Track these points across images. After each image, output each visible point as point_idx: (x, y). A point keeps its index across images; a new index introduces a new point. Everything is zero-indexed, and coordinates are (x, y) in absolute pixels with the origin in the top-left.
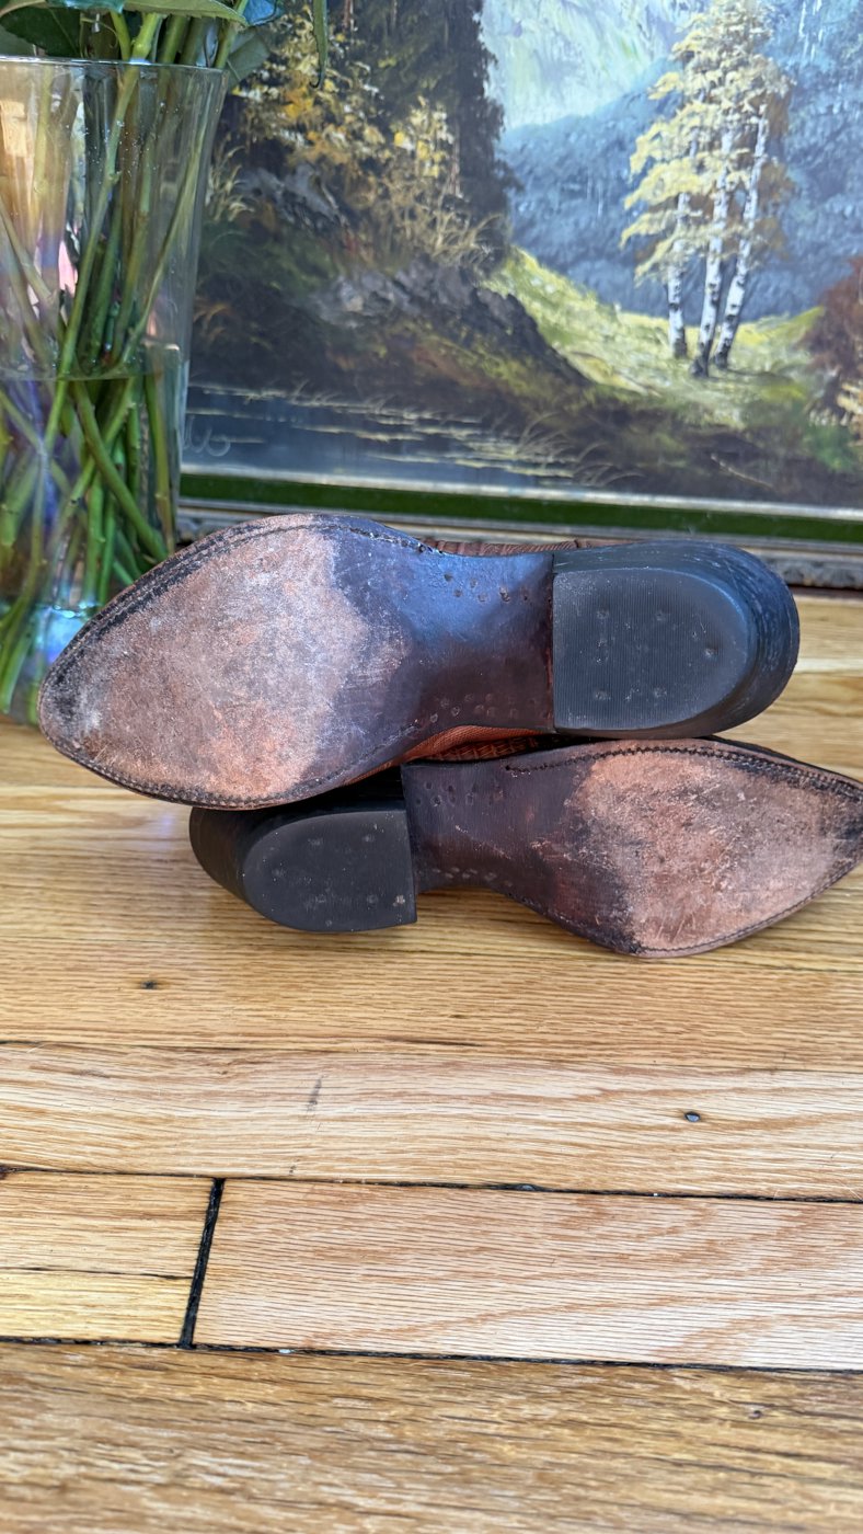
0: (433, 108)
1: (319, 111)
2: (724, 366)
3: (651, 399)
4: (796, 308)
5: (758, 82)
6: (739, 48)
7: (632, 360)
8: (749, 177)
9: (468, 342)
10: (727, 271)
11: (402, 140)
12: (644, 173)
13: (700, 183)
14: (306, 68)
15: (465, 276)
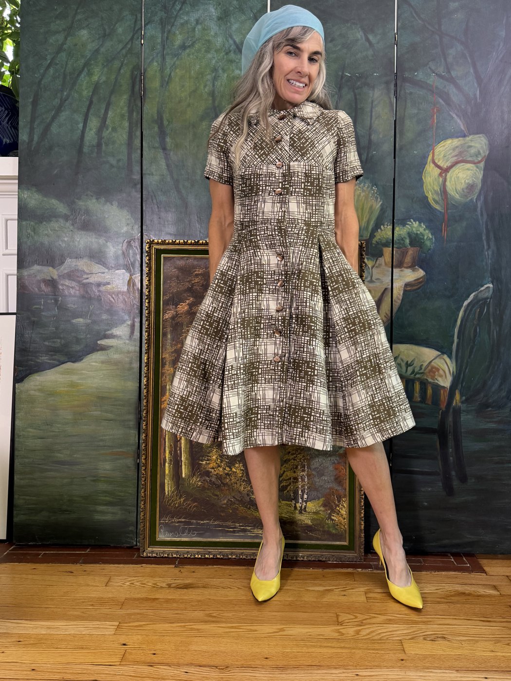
0: (240, 464)
1: (217, 465)
2: (305, 511)
3: (291, 519)
4: (319, 499)
5: (303, 456)
6: (299, 451)
7: (285, 511)
8: (305, 474)
9: (249, 508)
10: (303, 492)
11: (234, 470)
12: (283, 473)
13: (295, 475)
14: (214, 457)
15: (248, 495)
